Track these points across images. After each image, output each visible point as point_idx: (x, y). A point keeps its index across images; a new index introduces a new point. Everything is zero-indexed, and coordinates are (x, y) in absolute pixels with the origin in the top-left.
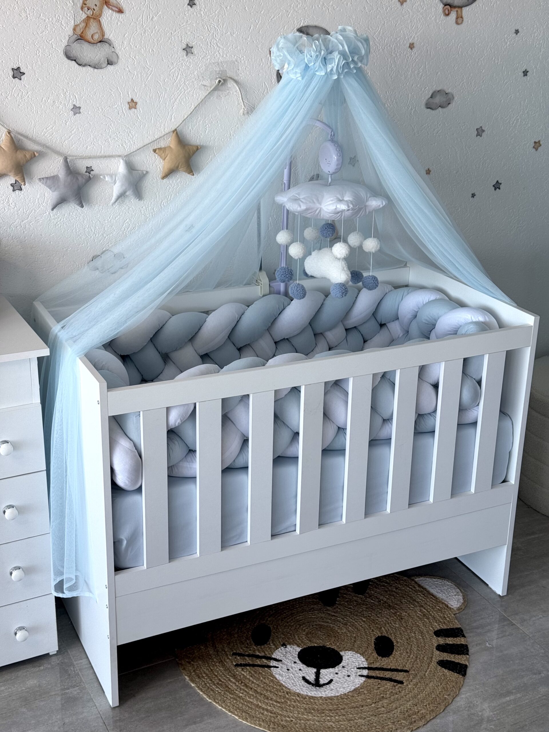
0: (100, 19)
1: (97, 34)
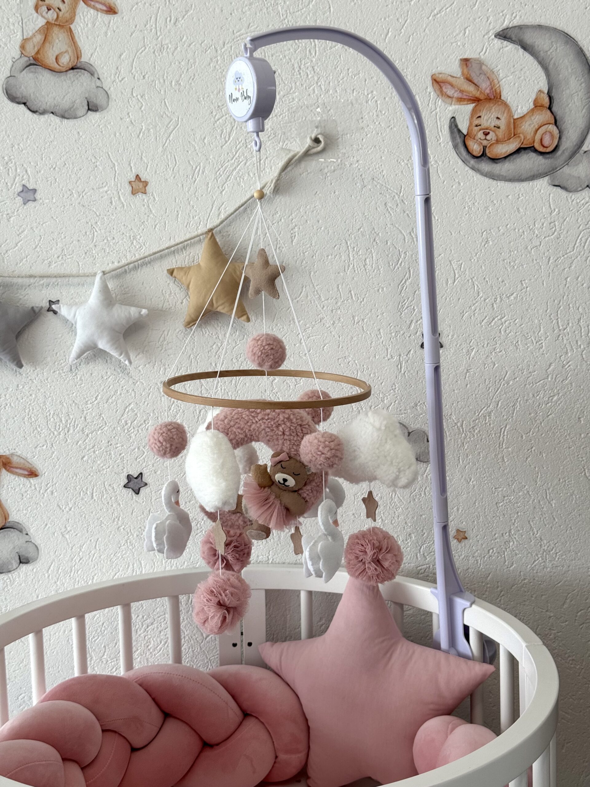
0: (72, 27)
1: (66, 54)
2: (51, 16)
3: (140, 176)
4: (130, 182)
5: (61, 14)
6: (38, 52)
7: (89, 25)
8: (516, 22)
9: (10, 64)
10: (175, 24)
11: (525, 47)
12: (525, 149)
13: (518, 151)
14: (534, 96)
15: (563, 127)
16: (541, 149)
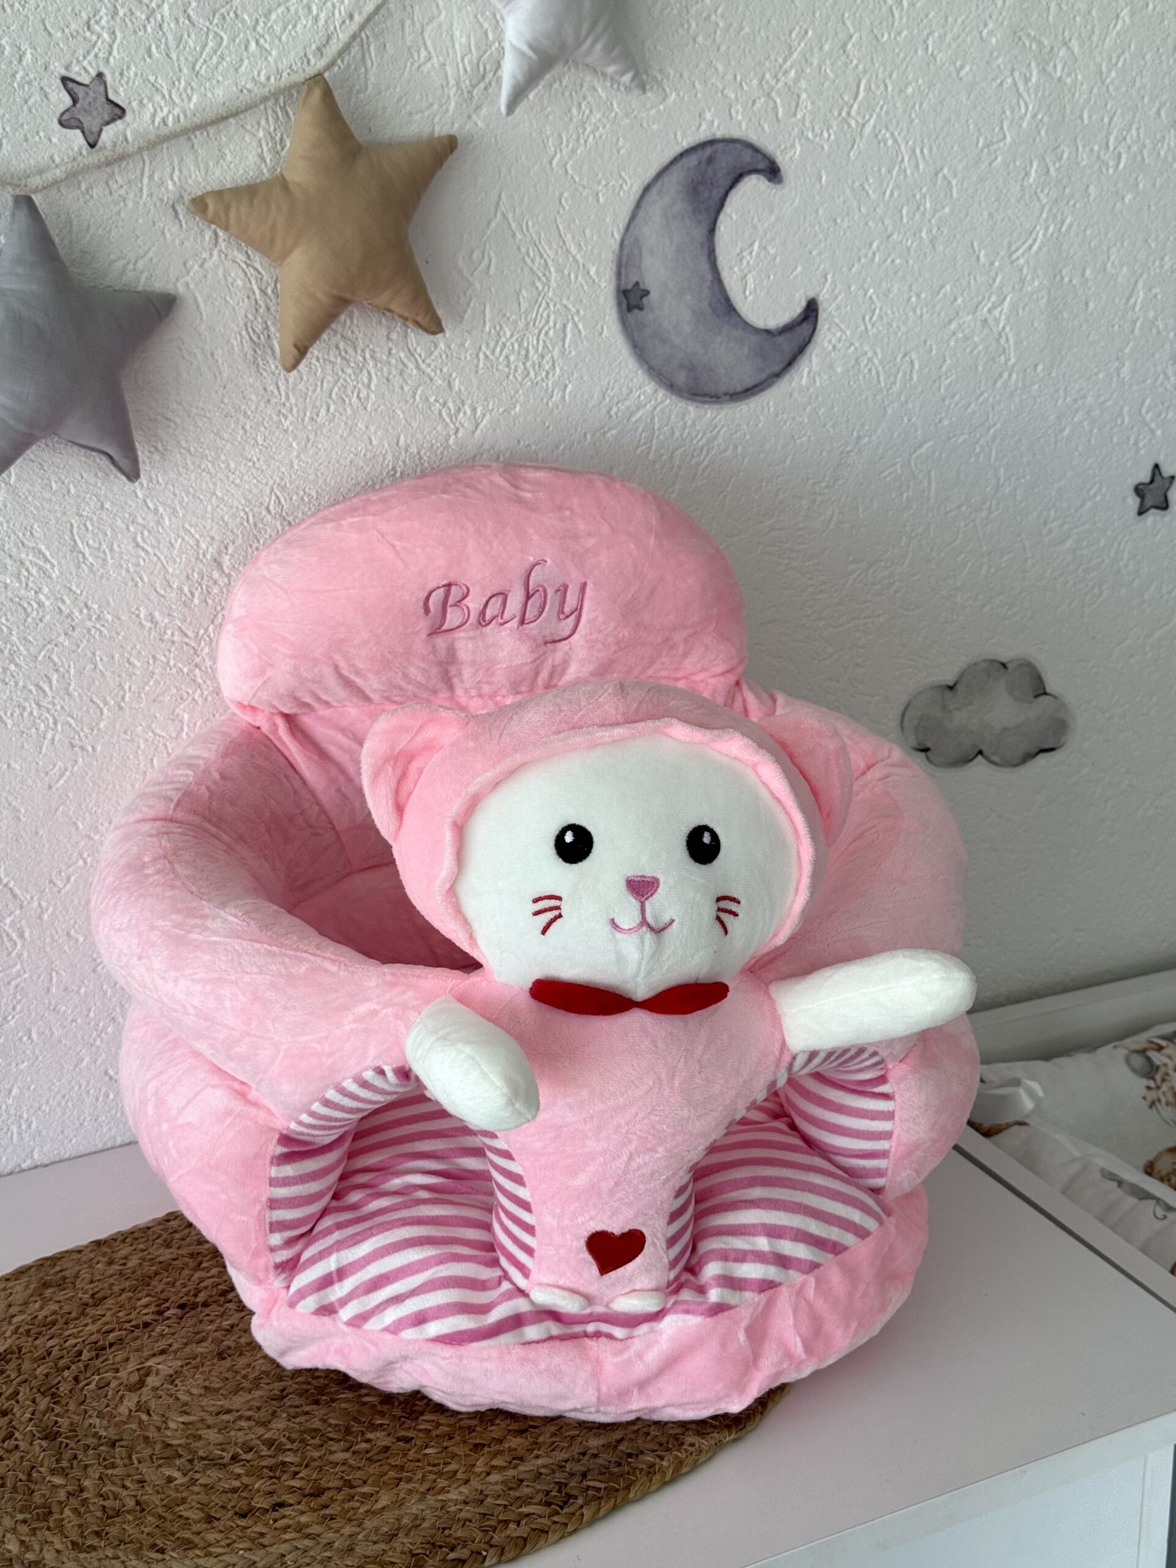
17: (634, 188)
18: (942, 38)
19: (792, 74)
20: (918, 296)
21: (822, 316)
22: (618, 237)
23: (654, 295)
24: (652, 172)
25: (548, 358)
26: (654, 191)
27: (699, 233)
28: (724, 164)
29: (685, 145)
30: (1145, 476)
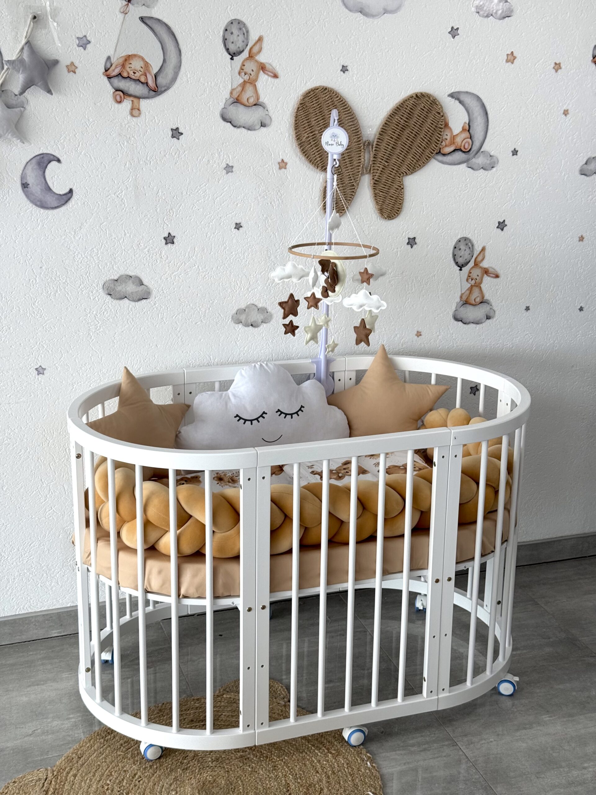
1: (252, 98)
2: (246, 78)
3: (284, 160)
4: (279, 163)
5: (251, 77)
6: (238, 96)
7: (265, 83)
8: (457, 90)
9: (224, 101)
10: (305, 83)
11: (461, 102)
12: (457, 150)
13: (454, 151)
14: (462, 126)
15: (473, 140)
16: (464, 150)
17: (25, 163)
18: (100, 135)
19: (62, 141)
20: (99, 190)
21: (74, 192)
22: (21, 172)
23: (30, 185)
24: (29, 159)
25: (5, 197)
26: (29, 163)
27: (41, 173)
28: (46, 159)
29: (37, 154)
30: (166, 235)
